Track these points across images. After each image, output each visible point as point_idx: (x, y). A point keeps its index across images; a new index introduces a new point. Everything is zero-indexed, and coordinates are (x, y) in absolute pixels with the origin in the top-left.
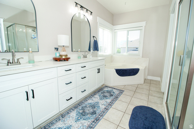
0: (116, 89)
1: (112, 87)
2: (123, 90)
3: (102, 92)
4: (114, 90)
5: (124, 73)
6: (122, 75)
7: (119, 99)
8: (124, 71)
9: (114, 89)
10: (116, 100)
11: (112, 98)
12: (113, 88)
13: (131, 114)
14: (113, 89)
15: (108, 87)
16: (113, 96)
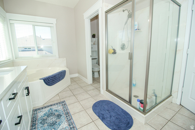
0: (54, 105)
1: (45, 105)
2: (62, 100)
3: (41, 123)
4: (54, 108)
5: (54, 80)
6: (52, 83)
7: (71, 113)
8: (53, 77)
9: (51, 105)
10: (71, 117)
11: (63, 118)
12: (48, 107)
13: (98, 118)
14: (51, 107)
15: (39, 109)
16: (61, 115)
